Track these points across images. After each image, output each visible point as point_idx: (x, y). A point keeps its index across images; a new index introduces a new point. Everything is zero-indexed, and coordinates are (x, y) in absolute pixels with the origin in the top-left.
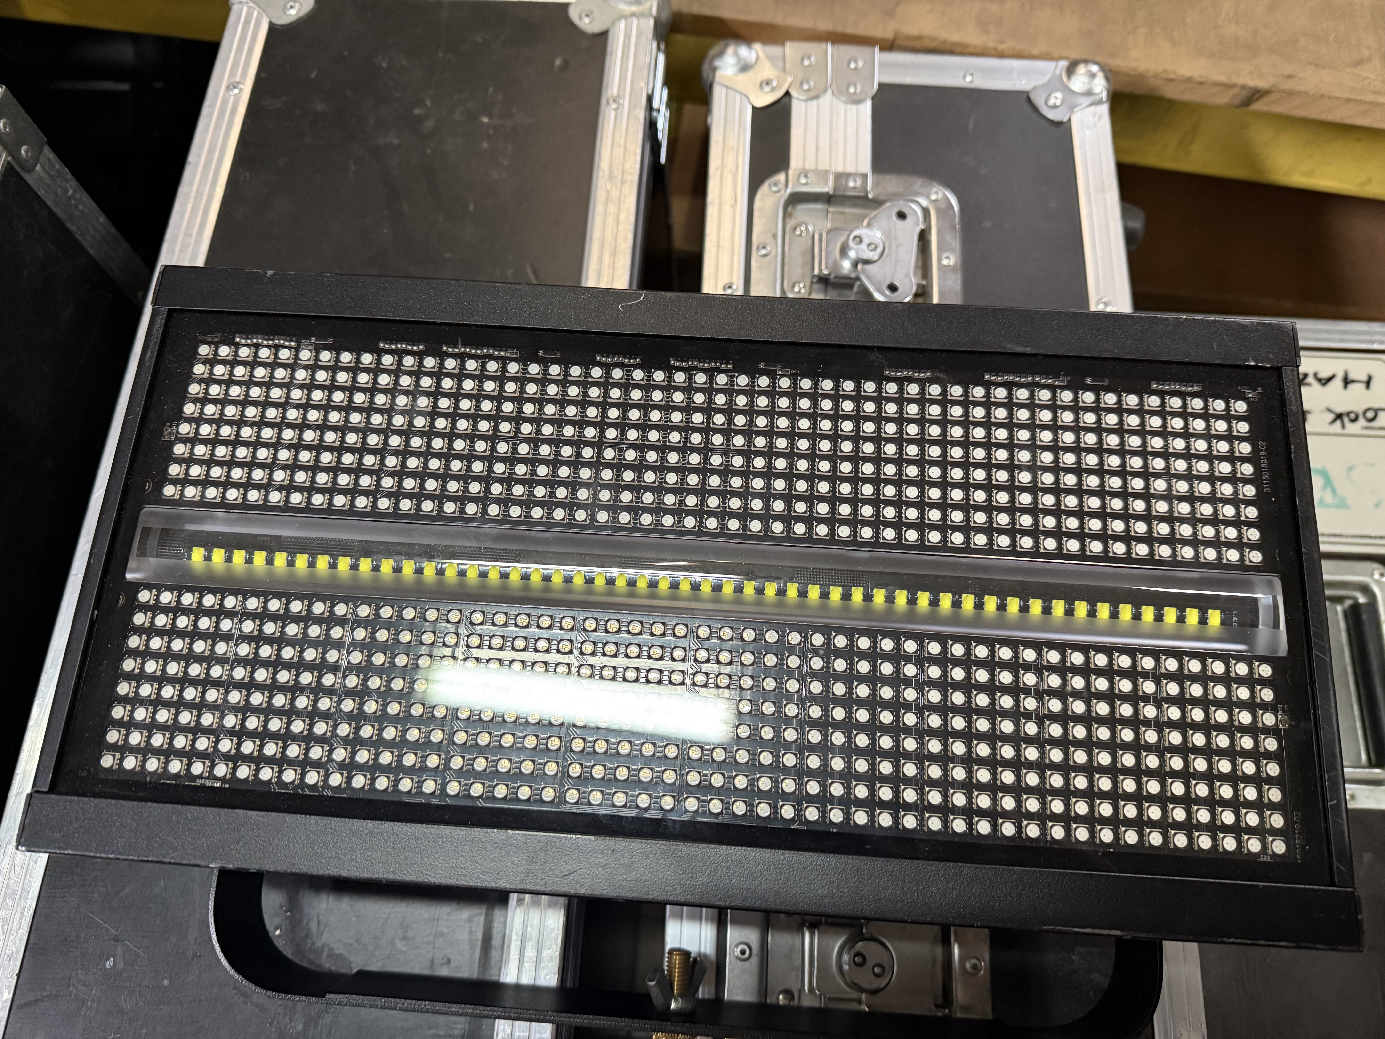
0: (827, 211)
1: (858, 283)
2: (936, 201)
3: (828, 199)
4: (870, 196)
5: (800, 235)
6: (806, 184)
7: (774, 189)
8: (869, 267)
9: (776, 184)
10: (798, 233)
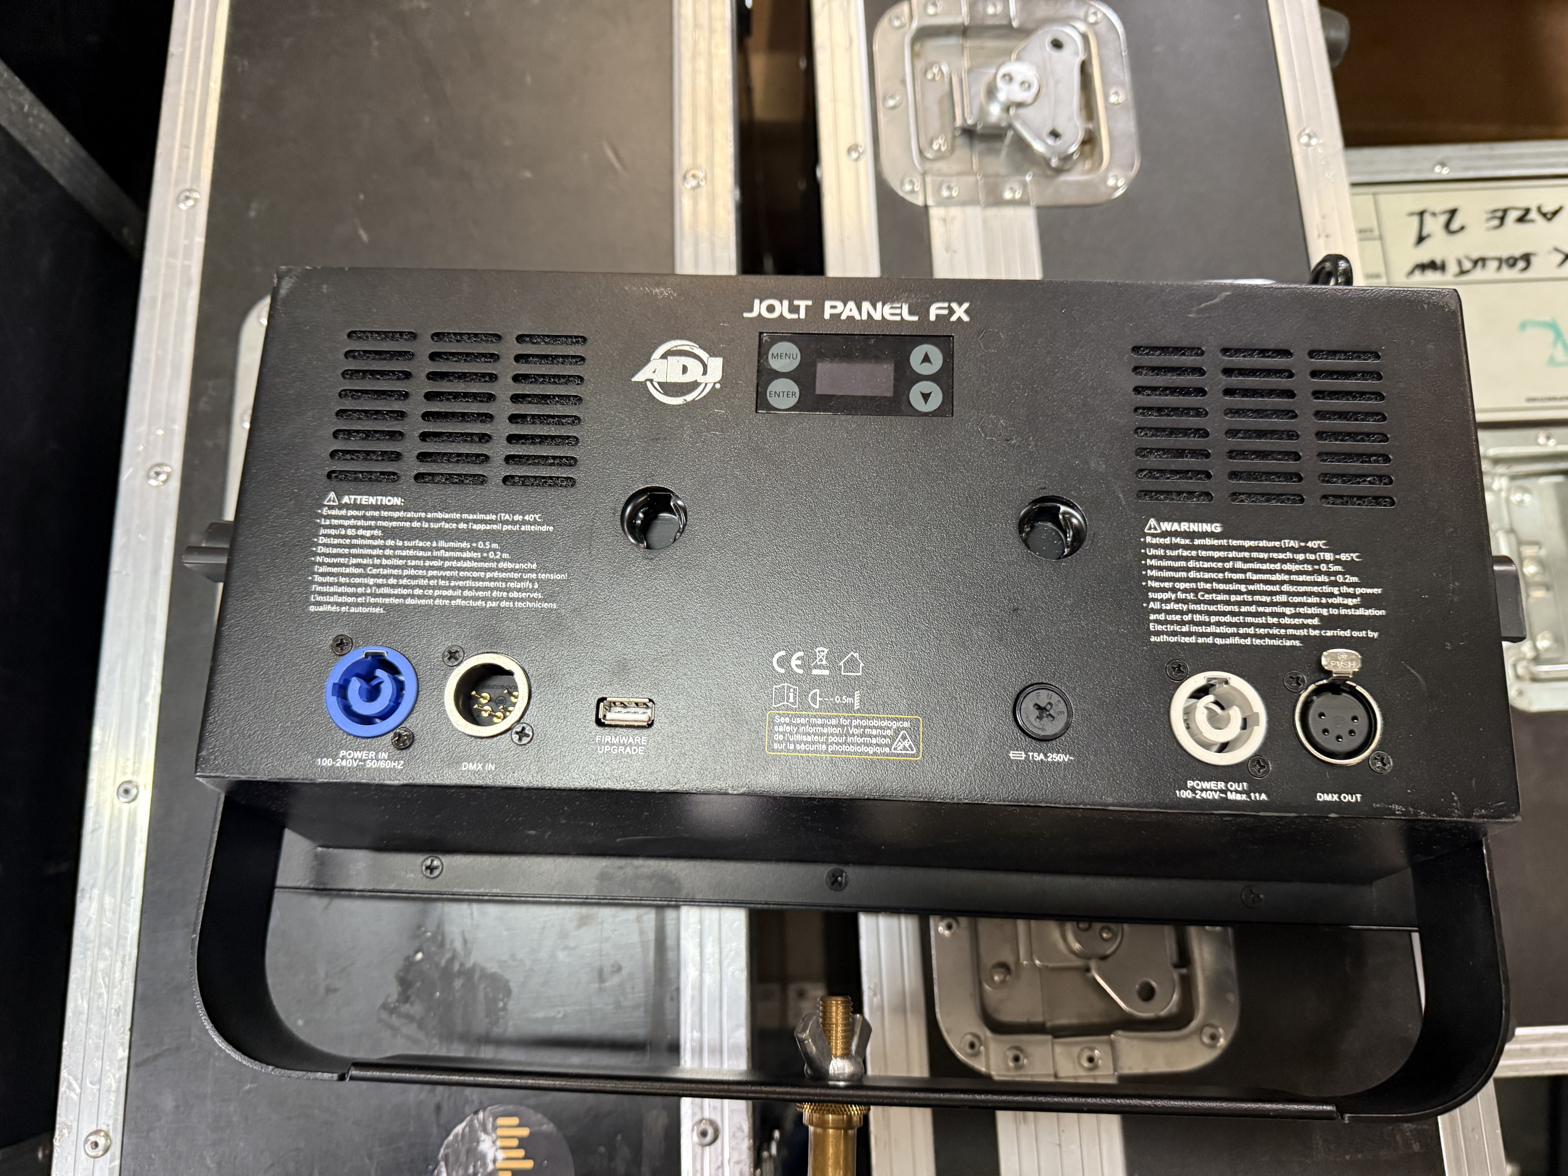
0: (963, 47)
1: (1010, 134)
2: (1096, 23)
3: (964, 31)
4: (1015, 24)
5: (934, 79)
6: (936, 15)
7: (897, 23)
8: (1023, 111)
9: (898, 18)
10: (930, 76)
